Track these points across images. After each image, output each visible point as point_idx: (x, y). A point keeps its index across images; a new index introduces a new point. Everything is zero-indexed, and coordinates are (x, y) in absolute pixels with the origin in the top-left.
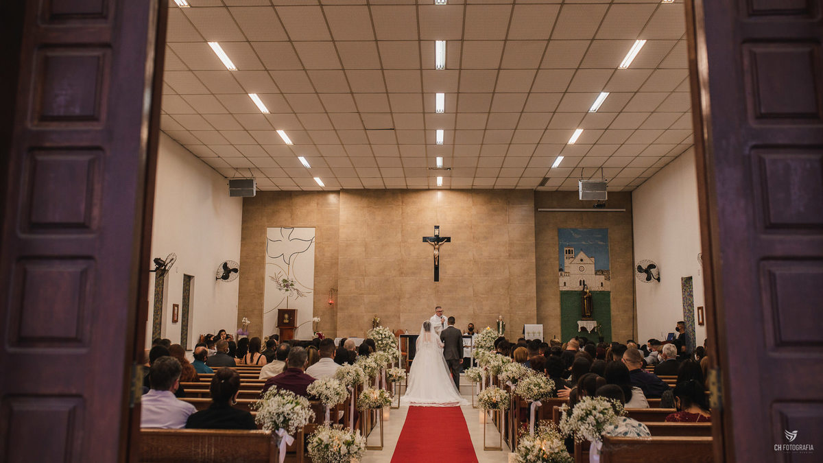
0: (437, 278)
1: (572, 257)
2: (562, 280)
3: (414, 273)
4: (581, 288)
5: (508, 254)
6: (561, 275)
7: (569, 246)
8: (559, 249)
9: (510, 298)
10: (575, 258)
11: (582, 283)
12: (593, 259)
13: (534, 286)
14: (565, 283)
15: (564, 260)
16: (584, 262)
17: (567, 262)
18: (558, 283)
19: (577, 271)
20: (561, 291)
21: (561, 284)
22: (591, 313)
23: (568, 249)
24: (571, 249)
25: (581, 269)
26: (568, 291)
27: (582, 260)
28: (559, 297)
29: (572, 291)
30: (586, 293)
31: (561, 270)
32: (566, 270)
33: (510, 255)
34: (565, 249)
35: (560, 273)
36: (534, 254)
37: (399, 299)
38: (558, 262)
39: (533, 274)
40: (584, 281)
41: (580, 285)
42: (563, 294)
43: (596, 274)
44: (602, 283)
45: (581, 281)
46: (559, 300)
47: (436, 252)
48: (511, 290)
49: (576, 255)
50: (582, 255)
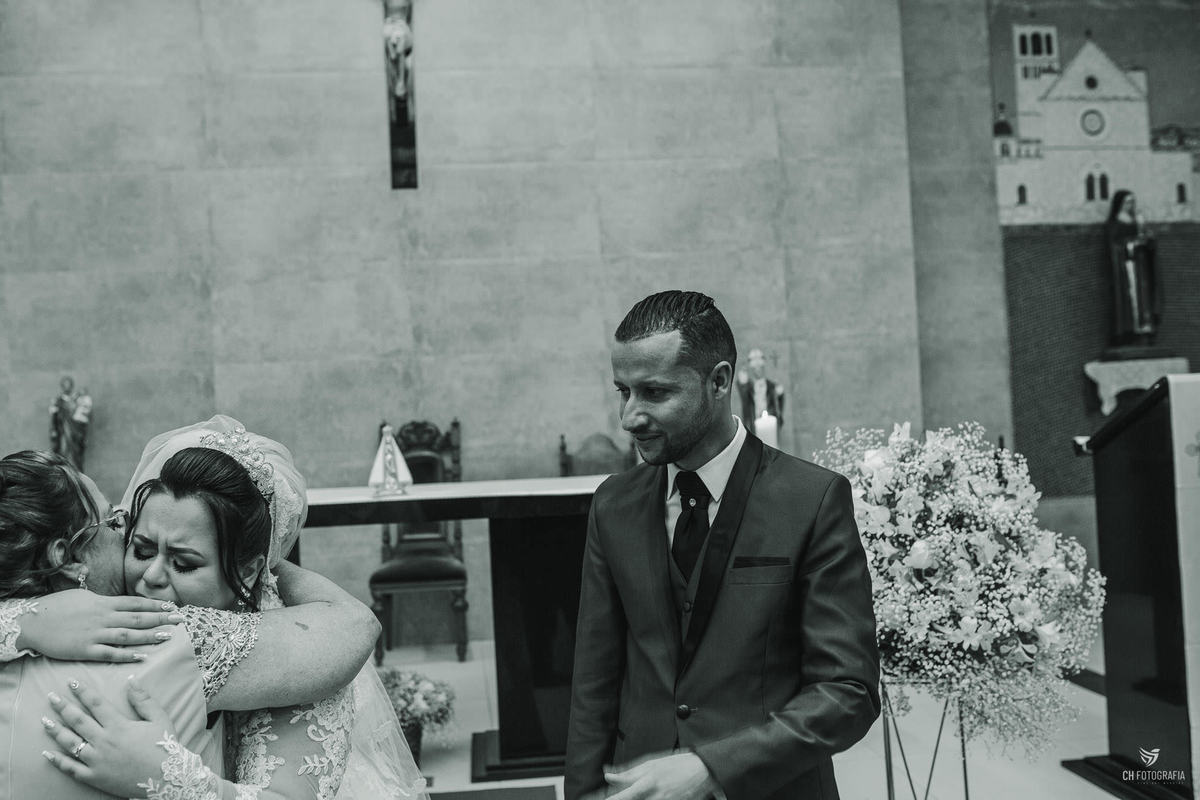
0: (404, 173)
1: (1050, 70)
2: (1009, 176)
3: (279, 149)
4: (1096, 212)
5: (768, 42)
6: (1005, 151)
7: (1033, 17)
8: (991, 28)
9: (788, 262)
10: (1060, 72)
11: (1095, 186)
12: (1140, 77)
13: (900, 197)
14: (1022, 191)
15: (1012, 79)
16: (1103, 89)
17: (1027, 92)
18: (992, 189)
19: (1072, 132)
20: (1006, 229)
21: (1007, 196)
22: (1156, 321)
23: (1029, 30)
24: (1043, 31)
25: (1092, 124)
26: (1035, 228)
27: (1091, 83)
28: (996, 257)
29: (1054, 229)
30: (1132, 230)
31: (1002, 129)
32: (1025, 128)
33: (778, 47)
34: (1018, 30)
35: (998, 143)
36: (897, 40)
37: (206, 291)
38: (986, 92)
39: (893, 141)
40: (1104, 180)
41: (1090, 196)
42: (1017, 240)
43: (1155, 145)
44: (1181, 189)
45: (1090, 181)
46: (1000, 268)
47: (397, 30)
48: (793, 221)
49: (1067, 58)
50: (1091, 59)
